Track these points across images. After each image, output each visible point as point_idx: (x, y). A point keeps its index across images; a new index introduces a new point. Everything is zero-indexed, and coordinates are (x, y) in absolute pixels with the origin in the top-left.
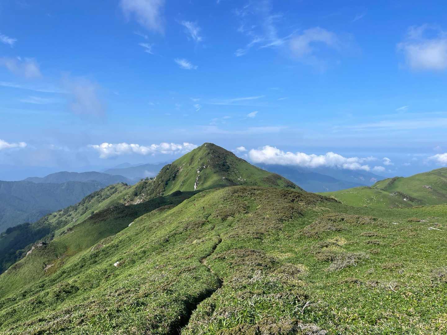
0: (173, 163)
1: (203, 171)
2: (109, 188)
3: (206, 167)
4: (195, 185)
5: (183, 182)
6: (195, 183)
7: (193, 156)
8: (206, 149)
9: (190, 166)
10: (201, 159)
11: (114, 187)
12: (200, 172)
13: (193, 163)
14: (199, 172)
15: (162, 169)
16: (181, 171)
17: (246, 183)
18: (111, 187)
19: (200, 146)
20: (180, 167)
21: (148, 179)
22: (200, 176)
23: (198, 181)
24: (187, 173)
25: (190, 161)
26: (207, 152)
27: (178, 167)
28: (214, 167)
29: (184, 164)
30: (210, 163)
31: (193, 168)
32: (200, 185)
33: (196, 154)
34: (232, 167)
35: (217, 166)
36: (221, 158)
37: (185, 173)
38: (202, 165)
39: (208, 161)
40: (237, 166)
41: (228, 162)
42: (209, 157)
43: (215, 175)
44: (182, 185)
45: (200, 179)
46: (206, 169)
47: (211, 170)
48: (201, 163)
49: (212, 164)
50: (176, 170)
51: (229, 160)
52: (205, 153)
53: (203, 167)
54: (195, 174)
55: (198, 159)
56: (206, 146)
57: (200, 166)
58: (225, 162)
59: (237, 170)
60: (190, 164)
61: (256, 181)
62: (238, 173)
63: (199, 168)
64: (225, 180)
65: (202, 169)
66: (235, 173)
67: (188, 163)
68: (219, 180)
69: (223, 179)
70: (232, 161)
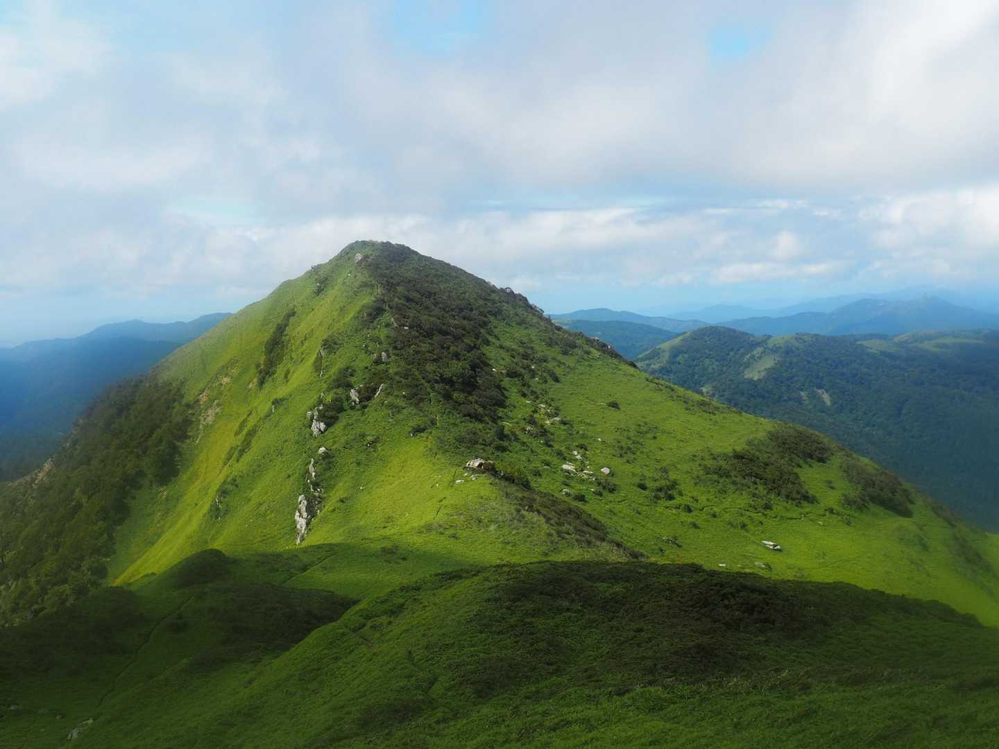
1: (343, 420)
3: (367, 395)
4: (303, 507)
5: (223, 492)
6: (301, 498)
7: (281, 329)
8: (365, 285)
9: (267, 386)
10: (330, 345)
12: (328, 425)
13: (280, 371)
14: (322, 426)
17: (612, 491)
20: (204, 398)
22: (326, 456)
23: (316, 485)
24: (249, 433)
25: (262, 359)
26: (367, 299)
27: (189, 398)
28: (416, 398)
29: (227, 375)
30: (391, 371)
31: (282, 400)
32: (328, 506)
33: (299, 310)
34: (524, 395)
35: (432, 388)
36: (457, 338)
37: (237, 434)
38: (338, 387)
39: (378, 362)
40: (551, 382)
41: (499, 363)
42: (383, 333)
43: (419, 446)
44: (218, 509)
45: (328, 474)
46: (365, 407)
47: (399, 412)
48: (334, 371)
49: (397, 378)
50: (179, 419)
51: (501, 347)
52: (357, 308)
53: (348, 398)
54: (297, 442)
55: (315, 348)
56: (360, 263)
57: (329, 390)
58: (480, 365)
59: (557, 409)
60: (265, 374)
61: (673, 476)
62: (561, 432)
63: (320, 402)
64: (485, 479)
65: (341, 410)
66: (544, 432)
67: (253, 371)
68: (448, 477)
69: (473, 470)
70: (525, 356)
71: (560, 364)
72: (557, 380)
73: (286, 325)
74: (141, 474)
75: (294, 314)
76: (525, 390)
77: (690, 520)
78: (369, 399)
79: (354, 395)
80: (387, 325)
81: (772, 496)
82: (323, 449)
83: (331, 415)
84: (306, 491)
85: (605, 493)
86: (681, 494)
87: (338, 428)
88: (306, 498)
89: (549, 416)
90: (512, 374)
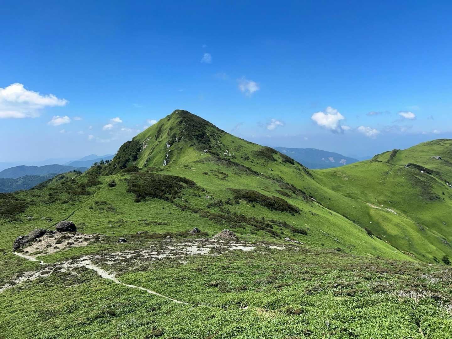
0: (133, 139)
1: (174, 144)
2: (57, 178)
3: (180, 139)
4: (165, 163)
5: (147, 161)
6: (165, 161)
7: (160, 128)
8: (178, 117)
9: (158, 139)
10: (171, 129)
11: (64, 177)
12: (171, 145)
13: (160, 136)
15: (120, 149)
16: (145, 148)
17: (235, 158)
18: (60, 176)
19: (170, 114)
20: (144, 143)
21: (104, 162)
22: (170, 152)
23: (168, 158)
24: (153, 149)
25: (156, 134)
26: (179, 120)
27: (141, 143)
28: (191, 139)
29: (149, 138)
30: (185, 134)
31: (161, 141)
32: (171, 162)
33: (164, 124)
34: (214, 140)
35: (194, 137)
36: (199, 128)
37: (151, 150)
38: (173, 137)
39: (182, 132)
40: (219, 137)
41: (208, 134)
42: (183, 126)
43: (192, 149)
44: (146, 165)
45: (171, 156)
46: (179, 141)
47: (187, 142)
48: (172, 135)
49: (186, 135)
50: (138, 147)
51: (208, 131)
52: (177, 122)
53: (175, 140)
54: (164, 149)
55: (168, 130)
56: (177, 113)
57: (171, 138)
58: (204, 133)
59: (222, 142)
60: (157, 137)
61: (248, 155)
62: (223, 147)
63: (169, 141)
64: (208, 154)
65: (174, 142)
66: (219, 147)
67: (155, 137)
68: (199, 154)
69: (205, 152)
70: (214, 133)
71: (221, 134)
72: (221, 137)
73: (162, 127)
74: (129, 159)
75: (163, 125)
76: (214, 138)
77: (253, 164)
78: (180, 140)
79: (177, 139)
80: (184, 125)
81: (269, 160)
82: (170, 150)
83: (171, 143)
84: (166, 159)
85: (234, 159)
86: (250, 159)
87: (173, 146)
88: (166, 161)
89: (220, 144)
90: (211, 136)
